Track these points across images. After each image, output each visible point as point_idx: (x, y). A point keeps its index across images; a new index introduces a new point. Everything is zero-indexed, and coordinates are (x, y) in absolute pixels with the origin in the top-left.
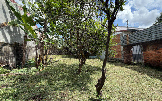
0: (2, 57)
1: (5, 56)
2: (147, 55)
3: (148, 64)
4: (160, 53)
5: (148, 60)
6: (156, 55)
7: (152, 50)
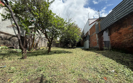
0: (10, 42)
1: (12, 42)
2: (112, 38)
3: (114, 47)
4: (121, 33)
5: (114, 43)
6: (118, 36)
7: (115, 32)
